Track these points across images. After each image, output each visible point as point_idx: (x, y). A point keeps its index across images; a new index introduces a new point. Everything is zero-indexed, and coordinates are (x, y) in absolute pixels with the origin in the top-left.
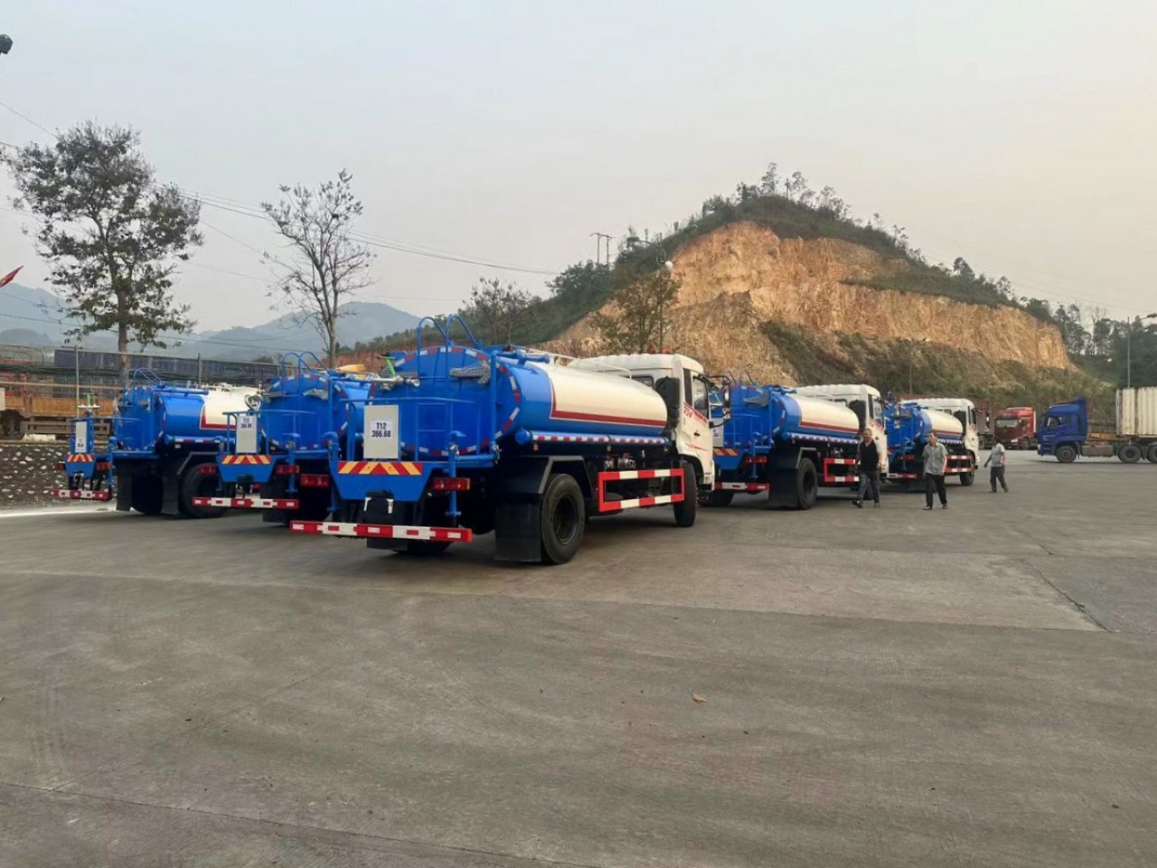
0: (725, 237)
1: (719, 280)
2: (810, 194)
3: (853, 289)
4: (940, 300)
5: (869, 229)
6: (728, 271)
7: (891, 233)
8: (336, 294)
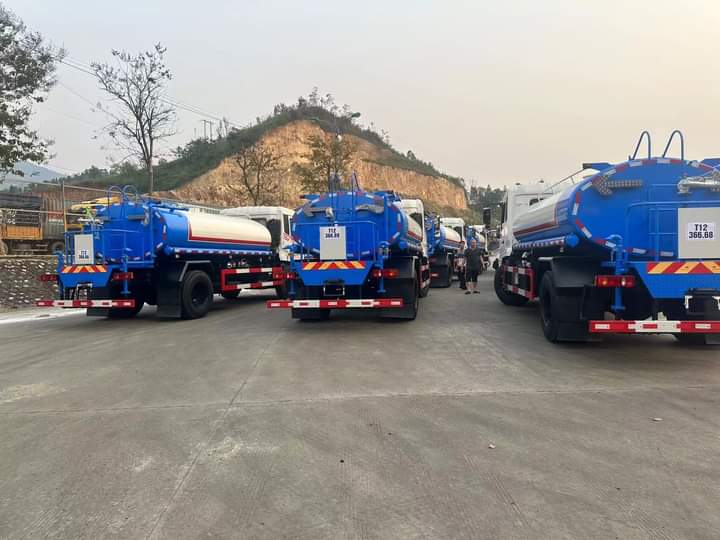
0: (293, 129)
1: (291, 154)
2: (336, 108)
3: (369, 164)
4: (411, 173)
5: (368, 131)
6: (296, 150)
7: (380, 134)
8: (152, 140)
